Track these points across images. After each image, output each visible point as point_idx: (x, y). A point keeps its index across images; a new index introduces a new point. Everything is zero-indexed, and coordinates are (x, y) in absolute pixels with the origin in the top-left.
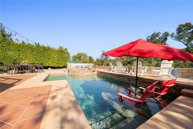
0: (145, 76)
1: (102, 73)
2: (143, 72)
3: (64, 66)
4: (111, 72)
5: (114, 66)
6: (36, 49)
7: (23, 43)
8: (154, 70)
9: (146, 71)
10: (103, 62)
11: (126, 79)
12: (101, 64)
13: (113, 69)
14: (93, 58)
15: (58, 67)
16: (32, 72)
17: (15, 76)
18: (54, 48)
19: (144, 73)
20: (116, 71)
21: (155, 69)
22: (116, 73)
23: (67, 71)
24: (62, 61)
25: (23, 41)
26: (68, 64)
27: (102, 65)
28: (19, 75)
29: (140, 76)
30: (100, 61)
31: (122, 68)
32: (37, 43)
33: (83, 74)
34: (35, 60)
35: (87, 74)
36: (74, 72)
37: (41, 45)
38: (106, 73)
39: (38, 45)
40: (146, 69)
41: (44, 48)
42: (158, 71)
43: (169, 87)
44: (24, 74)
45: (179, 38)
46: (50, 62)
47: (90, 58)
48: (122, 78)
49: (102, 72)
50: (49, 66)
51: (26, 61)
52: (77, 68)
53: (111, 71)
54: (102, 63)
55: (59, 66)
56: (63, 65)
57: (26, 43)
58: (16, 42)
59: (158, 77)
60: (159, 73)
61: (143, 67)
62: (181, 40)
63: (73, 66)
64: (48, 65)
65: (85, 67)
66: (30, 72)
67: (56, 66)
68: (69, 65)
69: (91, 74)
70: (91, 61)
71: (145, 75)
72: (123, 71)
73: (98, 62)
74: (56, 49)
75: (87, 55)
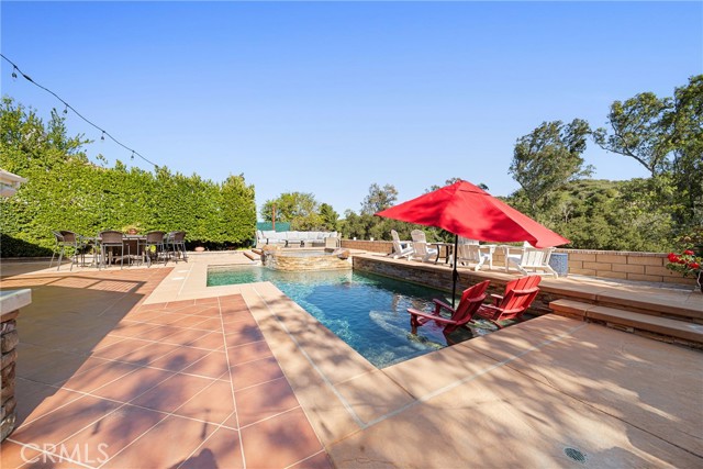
0: (489, 270)
1: (367, 262)
2: (482, 259)
3: (244, 239)
4: (395, 259)
5: (404, 242)
6: (157, 185)
7: (120, 167)
8: (509, 255)
9: (490, 257)
10: (371, 225)
11: (435, 281)
12: (363, 232)
13: (402, 251)
14: (334, 210)
15: (226, 242)
16: (152, 260)
17: (112, 272)
18: (215, 184)
19: (486, 262)
20: (410, 258)
21: (512, 252)
22: (410, 262)
23: (259, 257)
24: (239, 226)
25: (119, 163)
26: (259, 233)
27: (367, 236)
28: (118, 268)
29: (473, 269)
30: (361, 222)
31: (428, 249)
32: (161, 167)
33: (311, 265)
34: (154, 223)
35: (324, 264)
36: (281, 260)
37: (173, 173)
38: (380, 263)
39: (164, 175)
40: (492, 251)
41: (183, 183)
42: (519, 256)
43: (524, 294)
44: (132, 268)
45: (625, 145)
46: (202, 229)
47: (325, 210)
48: (425, 278)
49: (369, 261)
50: (199, 241)
51: (133, 226)
52: (286, 246)
53: (396, 257)
54: (367, 229)
55: (229, 239)
56: (241, 237)
57: (129, 169)
58: (98, 163)
59: (518, 272)
60: (520, 261)
61: (482, 246)
62: (631, 151)
63: (274, 241)
64: (195, 238)
65: (314, 244)
66: (146, 261)
67: (220, 239)
68: (261, 236)
69: (334, 266)
70: (326, 221)
71: (487, 267)
72: (430, 256)
73: (351, 223)
74: (220, 185)
75: (315, 199)
